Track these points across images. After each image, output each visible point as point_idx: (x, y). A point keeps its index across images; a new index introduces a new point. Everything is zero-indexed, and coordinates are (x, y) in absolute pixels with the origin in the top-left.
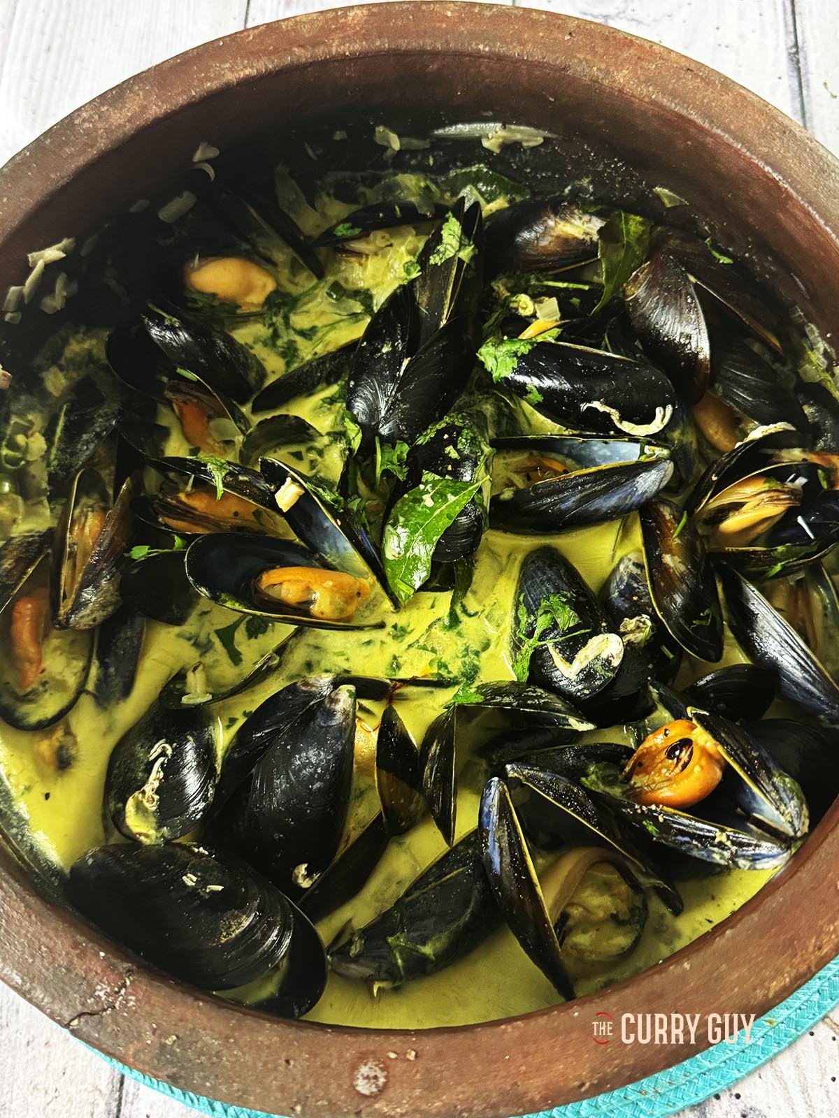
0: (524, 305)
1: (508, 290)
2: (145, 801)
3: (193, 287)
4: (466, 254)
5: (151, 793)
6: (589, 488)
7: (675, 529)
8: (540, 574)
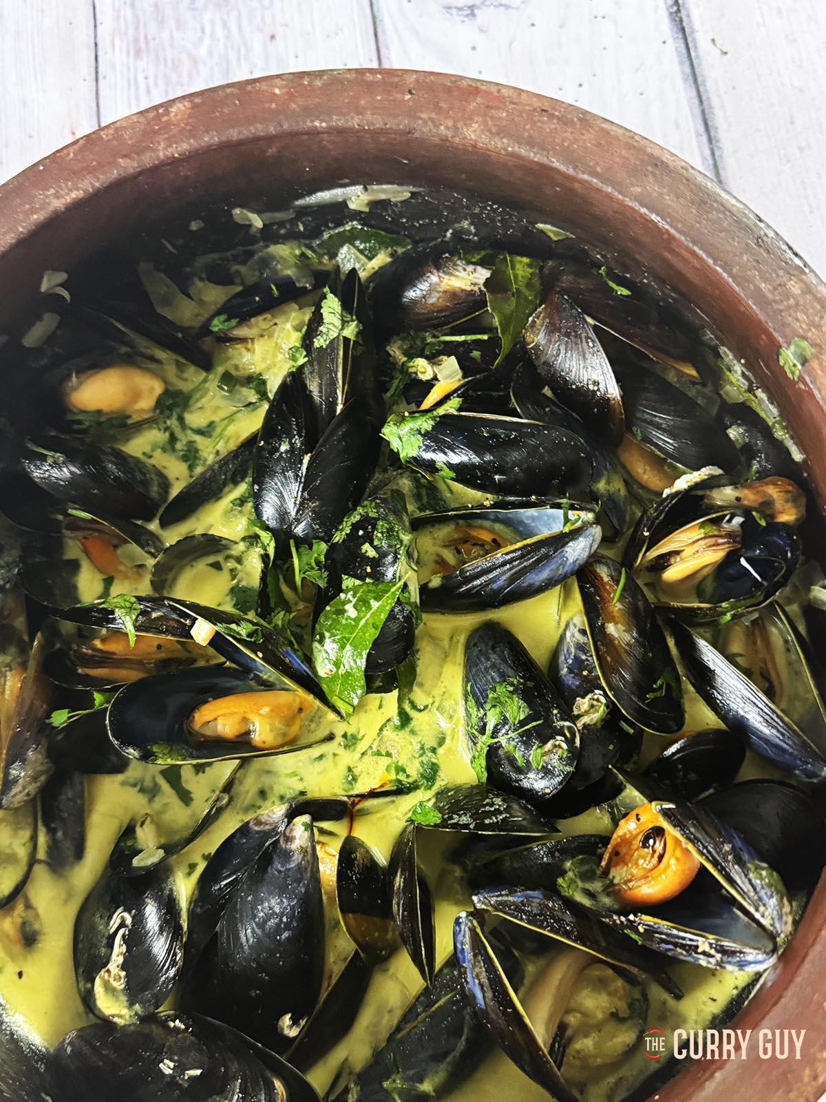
0: (422, 368)
1: (405, 354)
2: (112, 980)
3: (76, 407)
4: (351, 331)
5: (117, 970)
6: (518, 565)
7: (615, 591)
8: (483, 659)
